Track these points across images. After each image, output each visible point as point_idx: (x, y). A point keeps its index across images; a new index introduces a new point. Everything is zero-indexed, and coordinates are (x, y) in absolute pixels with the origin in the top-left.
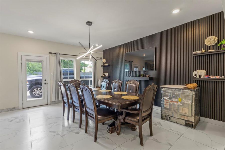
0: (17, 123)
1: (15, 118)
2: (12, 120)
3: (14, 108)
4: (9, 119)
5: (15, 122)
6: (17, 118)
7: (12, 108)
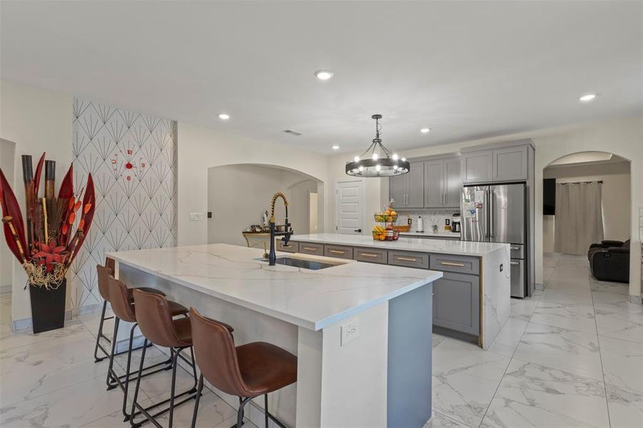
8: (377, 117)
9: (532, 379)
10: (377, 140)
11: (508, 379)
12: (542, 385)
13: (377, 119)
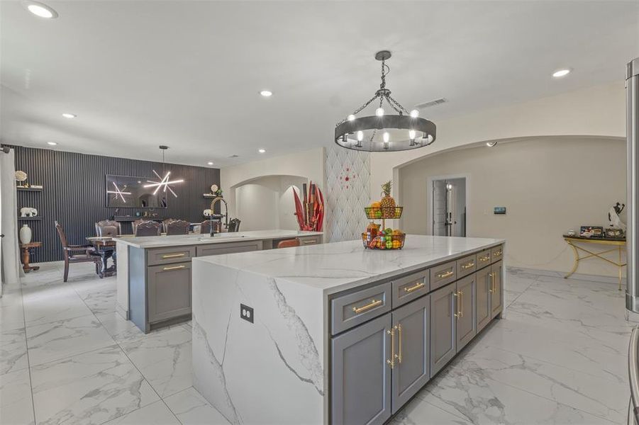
8: (383, 55)
9: (118, 391)
10: (383, 93)
11: (137, 377)
12: (106, 393)
13: (383, 59)
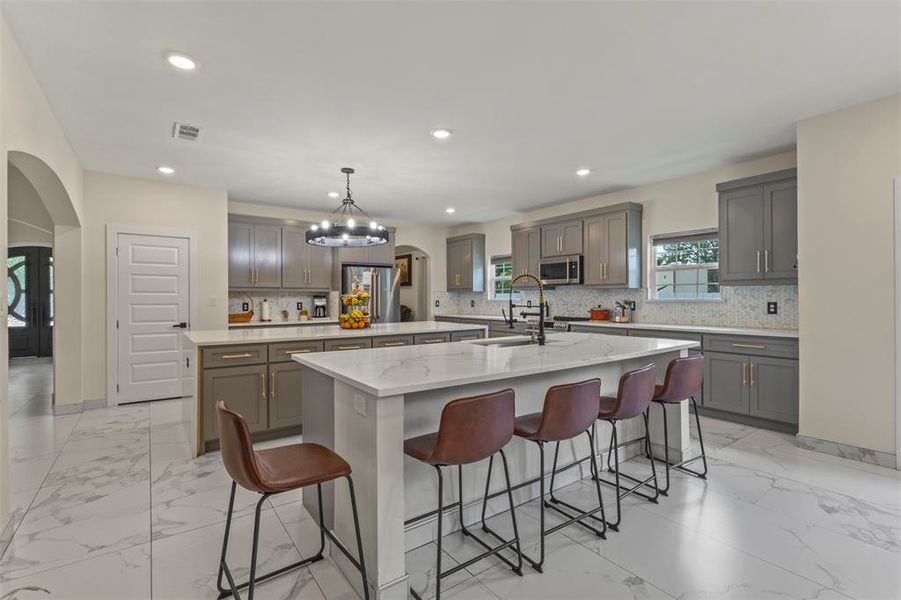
0: (853, 536)
1: (853, 505)
2: (836, 505)
3: (871, 453)
4: (825, 498)
5: (843, 526)
6: (862, 508)
7: (860, 448)
8: (348, 171)
10: (348, 201)
13: (348, 173)
